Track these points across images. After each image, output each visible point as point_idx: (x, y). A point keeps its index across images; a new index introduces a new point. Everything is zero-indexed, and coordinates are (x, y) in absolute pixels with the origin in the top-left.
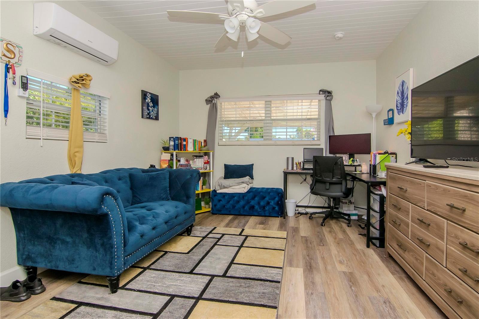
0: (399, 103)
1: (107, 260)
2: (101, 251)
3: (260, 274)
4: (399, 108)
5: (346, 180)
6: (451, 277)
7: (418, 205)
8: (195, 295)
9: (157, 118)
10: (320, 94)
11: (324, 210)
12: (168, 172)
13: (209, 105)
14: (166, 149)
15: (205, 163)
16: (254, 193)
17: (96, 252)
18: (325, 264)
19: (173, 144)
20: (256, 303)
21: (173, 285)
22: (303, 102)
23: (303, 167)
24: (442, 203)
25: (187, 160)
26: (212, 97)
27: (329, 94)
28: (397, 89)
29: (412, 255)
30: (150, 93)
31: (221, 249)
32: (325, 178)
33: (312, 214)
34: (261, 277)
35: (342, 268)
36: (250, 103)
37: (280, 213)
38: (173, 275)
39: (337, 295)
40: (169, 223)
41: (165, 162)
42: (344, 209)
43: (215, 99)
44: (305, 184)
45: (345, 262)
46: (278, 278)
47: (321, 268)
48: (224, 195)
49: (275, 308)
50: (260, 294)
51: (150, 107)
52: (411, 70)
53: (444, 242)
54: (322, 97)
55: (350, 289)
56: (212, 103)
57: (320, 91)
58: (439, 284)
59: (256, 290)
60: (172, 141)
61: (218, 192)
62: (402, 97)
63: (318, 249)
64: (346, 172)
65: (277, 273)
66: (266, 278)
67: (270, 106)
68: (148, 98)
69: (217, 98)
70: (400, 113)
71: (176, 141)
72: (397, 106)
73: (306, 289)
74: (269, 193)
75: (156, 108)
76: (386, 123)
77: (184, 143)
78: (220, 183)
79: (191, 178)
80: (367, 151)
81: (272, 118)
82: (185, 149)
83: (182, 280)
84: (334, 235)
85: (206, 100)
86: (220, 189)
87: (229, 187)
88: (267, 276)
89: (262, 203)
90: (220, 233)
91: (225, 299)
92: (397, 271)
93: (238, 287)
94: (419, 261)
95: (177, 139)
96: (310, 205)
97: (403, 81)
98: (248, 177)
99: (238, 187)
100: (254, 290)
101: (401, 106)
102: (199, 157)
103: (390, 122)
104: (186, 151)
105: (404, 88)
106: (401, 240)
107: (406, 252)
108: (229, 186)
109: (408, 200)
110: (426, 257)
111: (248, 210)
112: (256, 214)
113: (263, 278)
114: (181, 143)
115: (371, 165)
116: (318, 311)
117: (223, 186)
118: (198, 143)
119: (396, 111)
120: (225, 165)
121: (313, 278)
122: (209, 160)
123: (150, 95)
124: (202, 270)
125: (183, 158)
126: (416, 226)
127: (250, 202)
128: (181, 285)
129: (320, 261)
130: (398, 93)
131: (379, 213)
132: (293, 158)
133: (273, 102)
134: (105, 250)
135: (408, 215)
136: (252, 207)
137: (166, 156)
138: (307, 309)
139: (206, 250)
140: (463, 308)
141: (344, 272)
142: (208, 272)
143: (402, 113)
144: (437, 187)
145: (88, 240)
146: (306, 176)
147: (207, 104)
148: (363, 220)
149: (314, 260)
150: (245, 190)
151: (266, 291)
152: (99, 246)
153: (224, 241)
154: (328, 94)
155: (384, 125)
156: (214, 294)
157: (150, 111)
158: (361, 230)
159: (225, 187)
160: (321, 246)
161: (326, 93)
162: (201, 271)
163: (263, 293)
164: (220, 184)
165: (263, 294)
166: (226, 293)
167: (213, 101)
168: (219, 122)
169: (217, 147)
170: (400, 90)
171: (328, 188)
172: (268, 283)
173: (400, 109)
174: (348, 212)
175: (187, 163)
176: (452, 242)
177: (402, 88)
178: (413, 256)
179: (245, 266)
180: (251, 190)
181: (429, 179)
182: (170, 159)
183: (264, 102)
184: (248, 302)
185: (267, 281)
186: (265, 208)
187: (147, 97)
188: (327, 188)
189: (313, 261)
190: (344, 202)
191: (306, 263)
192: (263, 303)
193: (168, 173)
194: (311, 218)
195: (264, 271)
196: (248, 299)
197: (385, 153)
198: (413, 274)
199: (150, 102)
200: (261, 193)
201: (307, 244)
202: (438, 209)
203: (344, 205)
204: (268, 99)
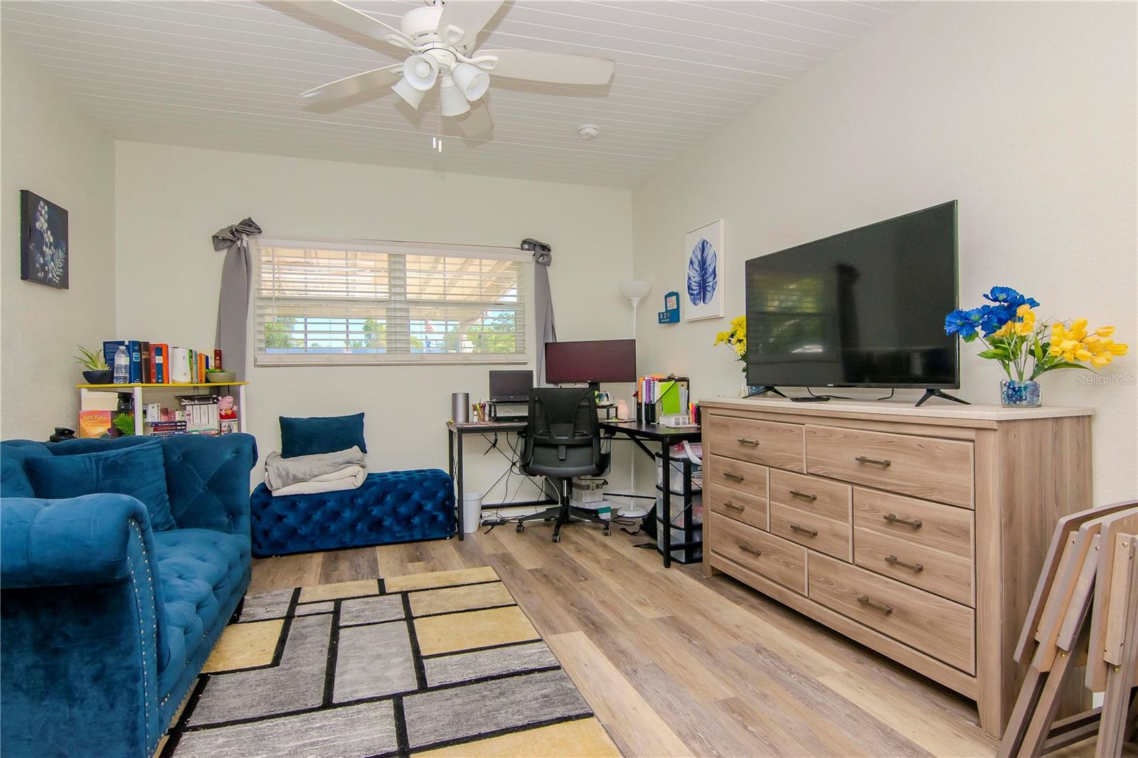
0: (695, 282)
1: (115, 722)
2: (95, 695)
3: (506, 663)
4: (695, 292)
5: (599, 439)
6: (866, 577)
7: (787, 467)
8: (390, 749)
9: (63, 283)
10: (522, 249)
11: (542, 509)
12: (157, 445)
13: (224, 253)
14: (94, 379)
15: (222, 417)
16: (378, 487)
17: (71, 706)
18: (615, 612)
19: (128, 363)
20: (543, 718)
21: (304, 745)
22: (446, 262)
23: (495, 415)
24: (844, 459)
25: (167, 409)
26: (236, 230)
27: (543, 250)
28: (689, 255)
29: (775, 558)
30: (47, 202)
31: (364, 634)
32: (557, 436)
33: (521, 520)
34: (513, 668)
35: (650, 613)
36: (347, 256)
37: (448, 529)
38: (284, 724)
39: (678, 660)
40: (220, 588)
41: (101, 418)
42: (583, 501)
43: (244, 236)
44: (494, 453)
45: (647, 600)
46: (550, 661)
47: (613, 621)
48: (292, 501)
49: (591, 715)
50: (539, 701)
51: (47, 247)
52: (722, 222)
53: (848, 523)
54: (528, 256)
55: (691, 645)
56: (234, 249)
57: (525, 242)
58: (841, 596)
59: (524, 696)
60: (123, 352)
61: (275, 494)
62: (702, 270)
63: (582, 589)
64: (600, 421)
65: (541, 652)
66: (526, 666)
67: (402, 267)
68: (42, 219)
69: (251, 237)
70: (698, 302)
71: (134, 354)
72: (689, 288)
73: (617, 665)
74: (421, 483)
75: (62, 250)
76: (663, 319)
77: (159, 360)
78: (281, 469)
79: (235, 457)
80: (628, 375)
81: (409, 296)
82: (162, 379)
83: (320, 728)
84: (590, 555)
85: (213, 237)
86: (284, 486)
87: (309, 479)
88: (525, 663)
89: (403, 510)
90: (324, 599)
91: (471, 733)
92: (739, 597)
93: (479, 701)
94: (792, 566)
95: (137, 348)
96: (507, 501)
97: (704, 242)
98: (356, 448)
99: (336, 475)
100: (518, 697)
101: (700, 288)
102: (199, 400)
103: (671, 317)
104: (162, 382)
105: (705, 254)
106: (748, 538)
107: (761, 558)
108: (310, 475)
109: (761, 462)
110: (808, 556)
111: (366, 531)
112: (388, 539)
113: (518, 668)
114: (148, 361)
115: (641, 403)
116: (669, 697)
117: (291, 476)
118: (197, 360)
119: (686, 298)
120: (282, 419)
121: (614, 643)
122: (235, 408)
123: (46, 207)
124: (357, 690)
125: (155, 405)
126: (783, 505)
127: (372, 511)
128: (327, 738)
129: (601, 609)
130: (691, 263)
131: (683, 495)
132: (468, 394)
133: (409, 258)
134: (108, 691)
135: (763, 488)
136: (377, 525)
137: (103, 401)
138: (648, 700)
139: (323, 646)
140: (892, 619)
141: (659, 619)
142: (374, 692)
143: (704, 302)
144: (831, 434)
145: (39, 673)
146: (496, 435)
147: (217, 249)
148: (621, 519)
149: (589, 611)
150: (359, 482)
151: (546, 690)
152: (83, 685)
153: (355, 614)
154: (541, 250)
155: (660, 322)
156: (436, 731)
157: (46, 259)
158: (634, 538)
159: (296, 480)
160: (582, 580)
161: (538, 249)
162: (355, 695)
163: (545, 696)
164: (284, 473)
165: (544, 698)
166: (462, 721)
167: (239, 243)
168: (254, 300)
169: (251, 372)
170: (696, 257)
171: (564, 458)
172: (537, 675)
173: (697, 295)
174: (593, 507)
175: (164, 419)
176: (864, 519)
177: (703, 254)
178: (777, 560)
179: (457, 656)
180: (371, 480)
181: (809, 420)
182: (116, 410)
183: (385, 257)
184: (526, 722)
185: (532, 671)
186: (412, 521)
187: (38, 213)
188: (561, 458)
189: (589, 613)
190: (584, 486)
191: (579, 619)
192: (559, 716)
193: (160, 450)
194: (520, 529)
195: (510, 655)
196: (521, 717)
197: (670, 379)
198: (779, 593)
199: (47, 229)
200: (400, 486)
201: (553, 584)
202: (833, 469)
203: (583, 492)
204: (398, 249)
